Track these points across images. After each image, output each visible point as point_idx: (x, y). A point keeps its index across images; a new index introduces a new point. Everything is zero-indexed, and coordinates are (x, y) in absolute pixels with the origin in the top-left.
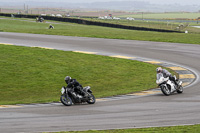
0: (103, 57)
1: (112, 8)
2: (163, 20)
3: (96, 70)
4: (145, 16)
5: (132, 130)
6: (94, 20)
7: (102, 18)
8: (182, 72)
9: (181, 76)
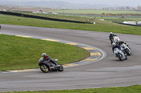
0: (36, 40)
1: (42, 6)
2: (78, 14)
3: (32, 49)
4: (65, 12)
5: (58, 91)
6: (30, 14)
7: (35, 13)
8: (92, 51)
9: (92, 54)
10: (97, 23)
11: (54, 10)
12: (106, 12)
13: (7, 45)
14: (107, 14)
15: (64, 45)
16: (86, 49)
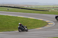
0: (26, 18)
2: (43, 7)
3: (24, 22)
4: (38, 6)
7: (25, 7)
8: (49, 22)
9: (49, 24)
10: (51, 11)
11: (33, 6)
12: (55, 6)
13: (14, 20)
14: (55, 7)
15: (38, 20)
16: (47, 21)
